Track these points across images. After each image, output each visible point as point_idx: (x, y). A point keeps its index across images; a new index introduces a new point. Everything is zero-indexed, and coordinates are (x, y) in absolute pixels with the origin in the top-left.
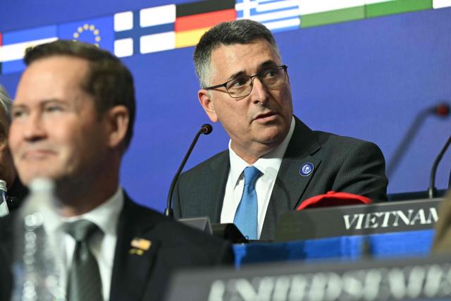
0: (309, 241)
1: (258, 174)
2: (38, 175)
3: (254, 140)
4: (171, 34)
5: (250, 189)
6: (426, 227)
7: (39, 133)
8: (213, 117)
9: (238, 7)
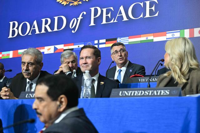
0: (132, 83)
1: (121, 71)
2: (86, 70)
3: (119, 63)
4: (105, 45)
5: (120, 73)
6: (154, 82)
7: (86, 62)
8: (113, 60)
9: (117, 40)
